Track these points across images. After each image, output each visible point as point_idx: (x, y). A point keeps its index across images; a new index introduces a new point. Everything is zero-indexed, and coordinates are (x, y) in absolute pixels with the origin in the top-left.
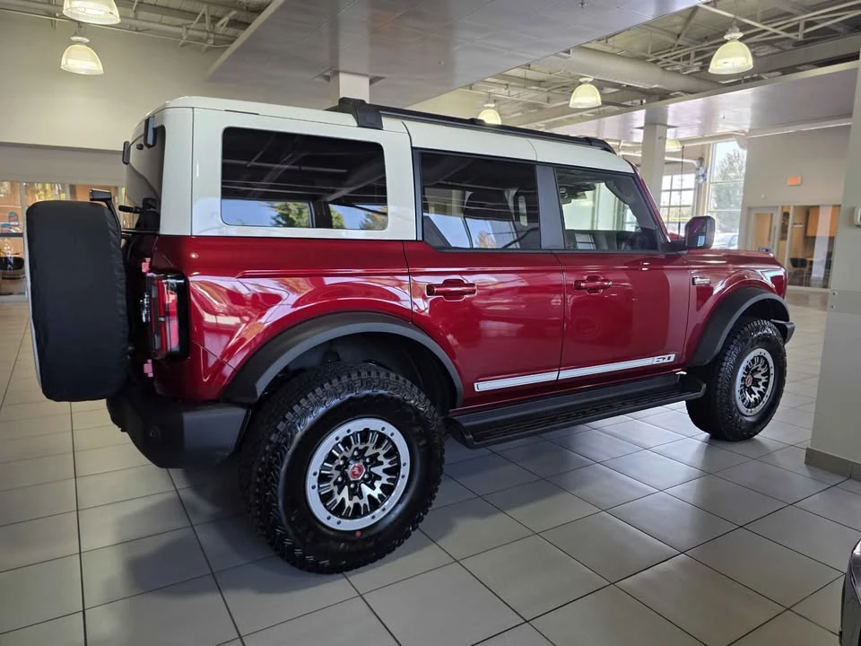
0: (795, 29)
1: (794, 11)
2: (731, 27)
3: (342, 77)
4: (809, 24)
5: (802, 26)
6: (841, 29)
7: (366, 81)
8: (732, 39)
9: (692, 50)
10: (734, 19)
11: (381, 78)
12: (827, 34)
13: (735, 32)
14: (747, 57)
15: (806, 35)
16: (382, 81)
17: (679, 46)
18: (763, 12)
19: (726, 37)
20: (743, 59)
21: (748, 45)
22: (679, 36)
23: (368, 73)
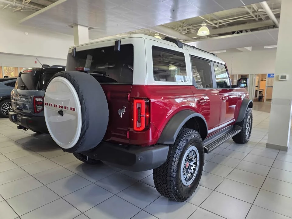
0: (216, 24)
1: (216, 19)
2: (203, 22)
3: (79, 27)
4: (220, 23)
5: (218, 24)
6: (226, 25)
7: (87, 29)
8: (203, 26)
9: (186, 28)
10: (204, 20)
11: (93, 28)
12: (223, 26)
13: (204, 23)
14: (208, 31)
15: (219, 26)
16: (93, 29)
17: (183, 26)
18: (211, 18)
19: (202, 25)
20: (207, 32)
21: (208, 27)
22: (183, 23)
23: (88, 26)
